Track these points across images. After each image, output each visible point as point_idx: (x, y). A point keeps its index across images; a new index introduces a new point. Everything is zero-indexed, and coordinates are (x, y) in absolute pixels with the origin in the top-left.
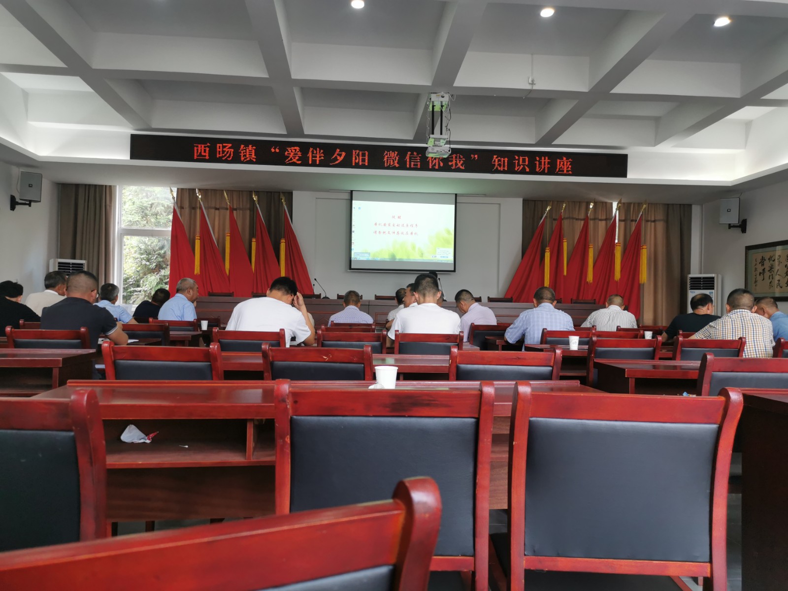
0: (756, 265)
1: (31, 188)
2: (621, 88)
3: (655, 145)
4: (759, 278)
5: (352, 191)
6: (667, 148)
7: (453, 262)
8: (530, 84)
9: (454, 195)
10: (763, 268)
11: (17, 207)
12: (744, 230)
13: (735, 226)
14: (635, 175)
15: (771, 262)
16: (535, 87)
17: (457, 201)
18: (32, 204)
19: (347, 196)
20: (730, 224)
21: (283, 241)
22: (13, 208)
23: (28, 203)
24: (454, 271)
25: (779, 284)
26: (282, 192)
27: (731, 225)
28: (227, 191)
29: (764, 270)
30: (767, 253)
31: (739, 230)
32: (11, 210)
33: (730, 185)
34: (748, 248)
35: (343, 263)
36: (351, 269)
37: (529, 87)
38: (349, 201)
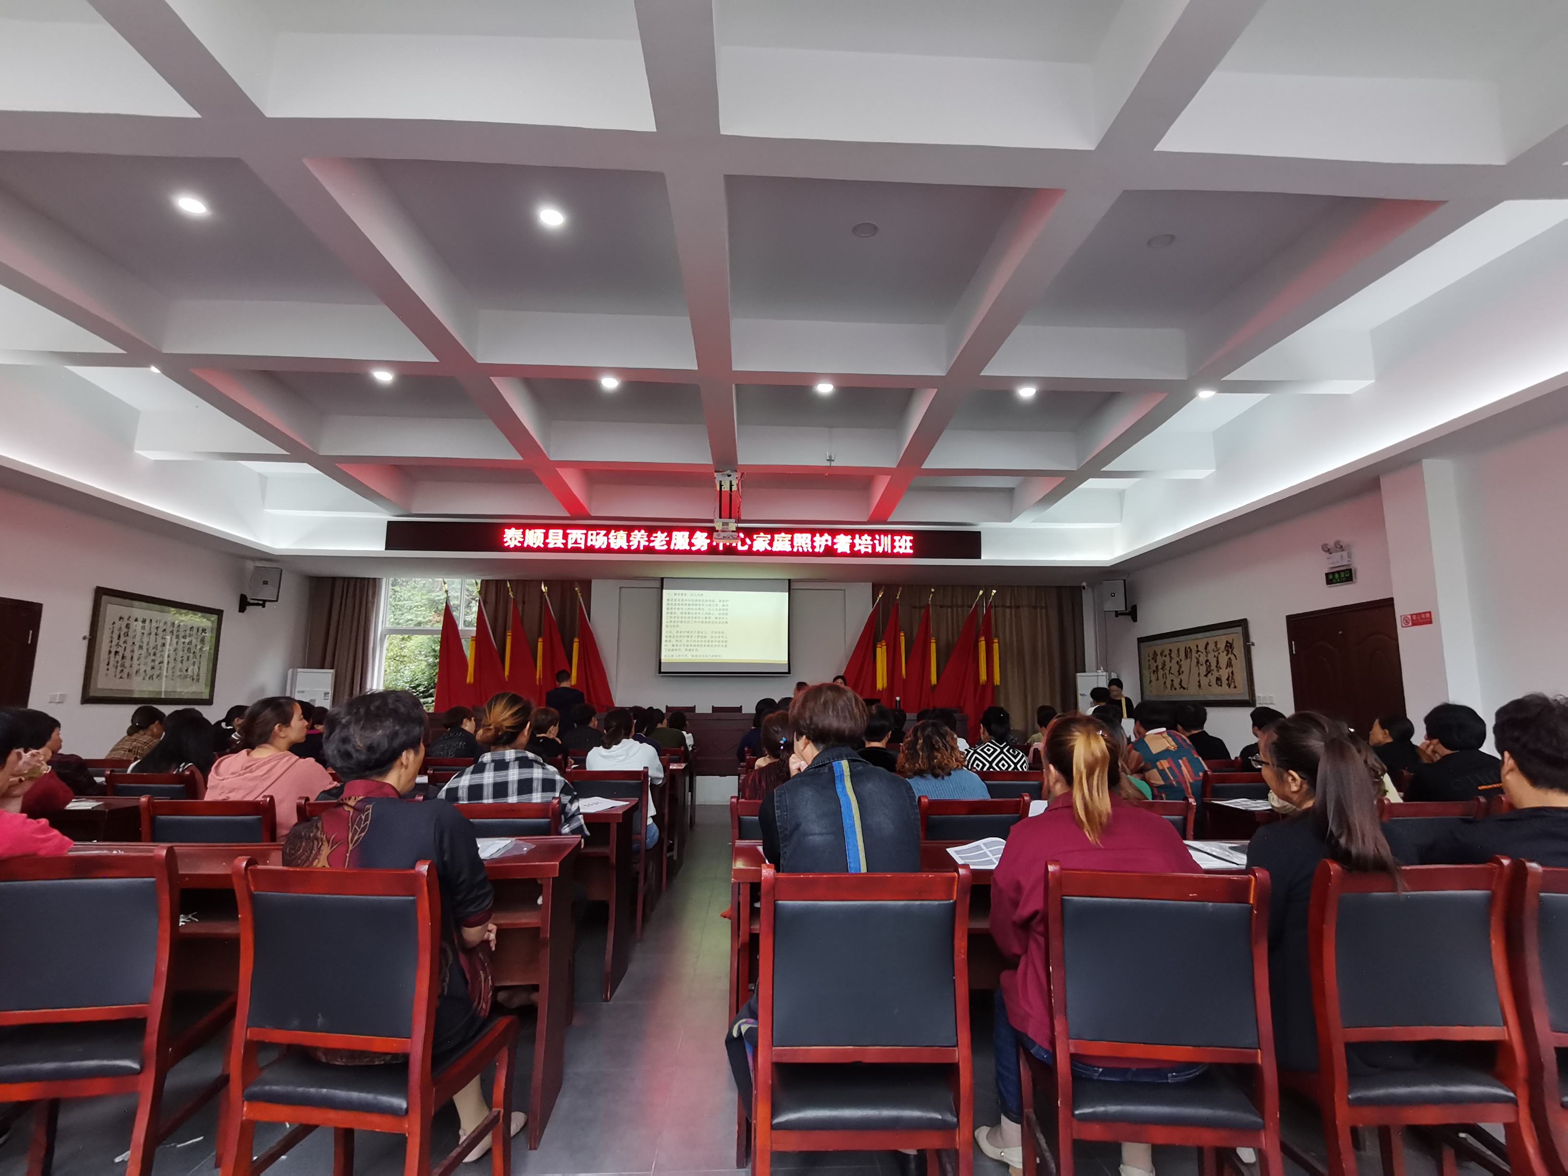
0: (1149, 661)
1: (266, 585)
2: (931, 463)
3: (1010, 520)
4: (1154, 677)
5: (662, 578)
6: (1024, 522)
7: (787, 662)
8: (828, 460)
9: (787, 581)
10: (1156, 664)
11: (249, 608)
12: (1135, 619)
13: (1122, 614)
14: (990, 556)
15: (1163, 658)
16: (833, 464)
17: (792, 588)
18: (267, 603)
19: (657, 584)
20: (1116, 612)
21: (576, 640)
22: (242, 609)
23: (261, 602)
24: (789, 672)
25: (1172, 685)
26: (578, 581)
27: (1119, 612)
28: (509, 581)
29: (1157, 667)
30: (1158, 647)
31: (1130, 618)
32: (240, 611)
33: (1108, 565)
34: (1141, 640)
35: (654, 668)
36: (660, 672)
37: (827, 464)
38: (660, 589)
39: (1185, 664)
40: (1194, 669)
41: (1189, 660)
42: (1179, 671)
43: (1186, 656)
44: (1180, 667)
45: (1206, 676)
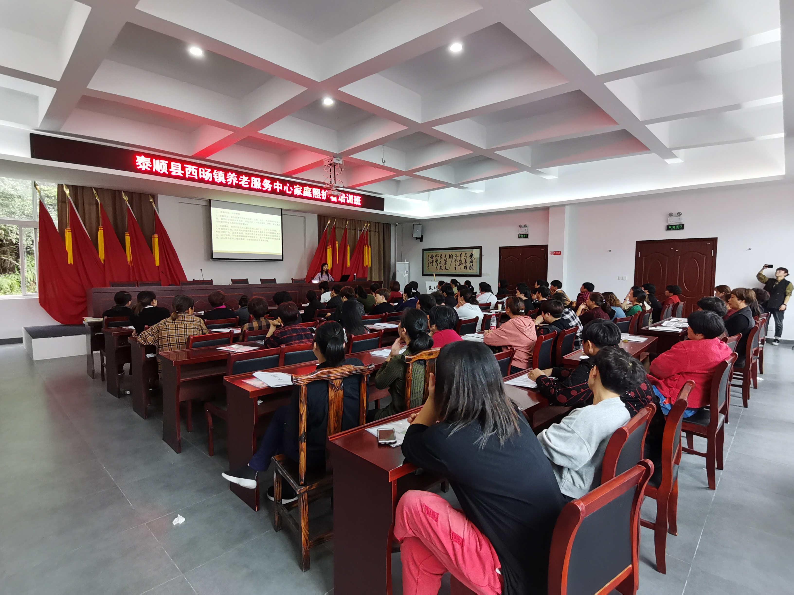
0: (428, 258)
3: (396, 195)
4: (430, 265)
5: (210, 200)
7: (281, 254)
8: (383, 162)
9: (281, 210)
10: (432, 260)
12: (422, 241)
14: (389, 210)
15: (437, 258)
17: (283, 213)
19: (206, 203)
20: (417, 238)
21: (156, 236)
24: (282, 260)
26: (150, 195)
30: (434, 253)
31: (419, 240)
33: (423, 219)
34: (424, 250)
35: (208, 255)
36: (212, 258)
37: (382, 164)
38: (208, 207)
39: (449, 261)
40: (454, 263)
41: (451, 259)
42: (445, 263)
43: (450, 258)
44: (446, 261)
45: (459, 265)
